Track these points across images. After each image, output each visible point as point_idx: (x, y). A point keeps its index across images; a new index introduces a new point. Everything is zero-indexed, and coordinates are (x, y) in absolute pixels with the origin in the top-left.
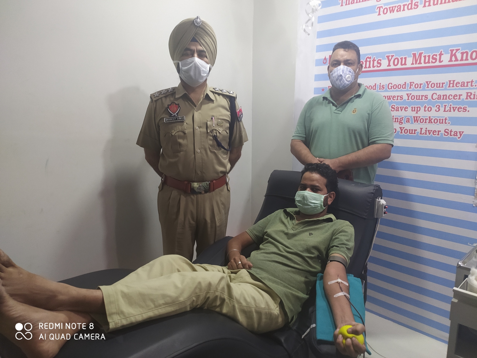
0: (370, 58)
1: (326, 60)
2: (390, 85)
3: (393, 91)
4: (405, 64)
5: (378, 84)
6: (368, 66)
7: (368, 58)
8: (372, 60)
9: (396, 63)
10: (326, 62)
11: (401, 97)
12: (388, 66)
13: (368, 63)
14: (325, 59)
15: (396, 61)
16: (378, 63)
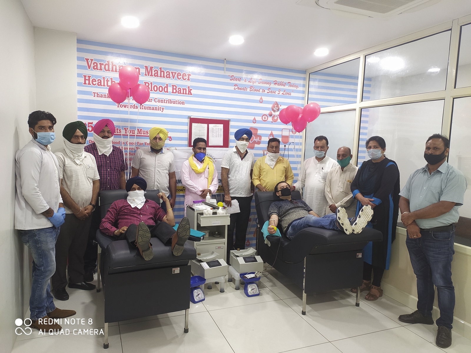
3: (129, 145)
4: (134, 133)
5: (121, 141)
12: (125, 133)
15: (129, 131)
16: (120, 131)
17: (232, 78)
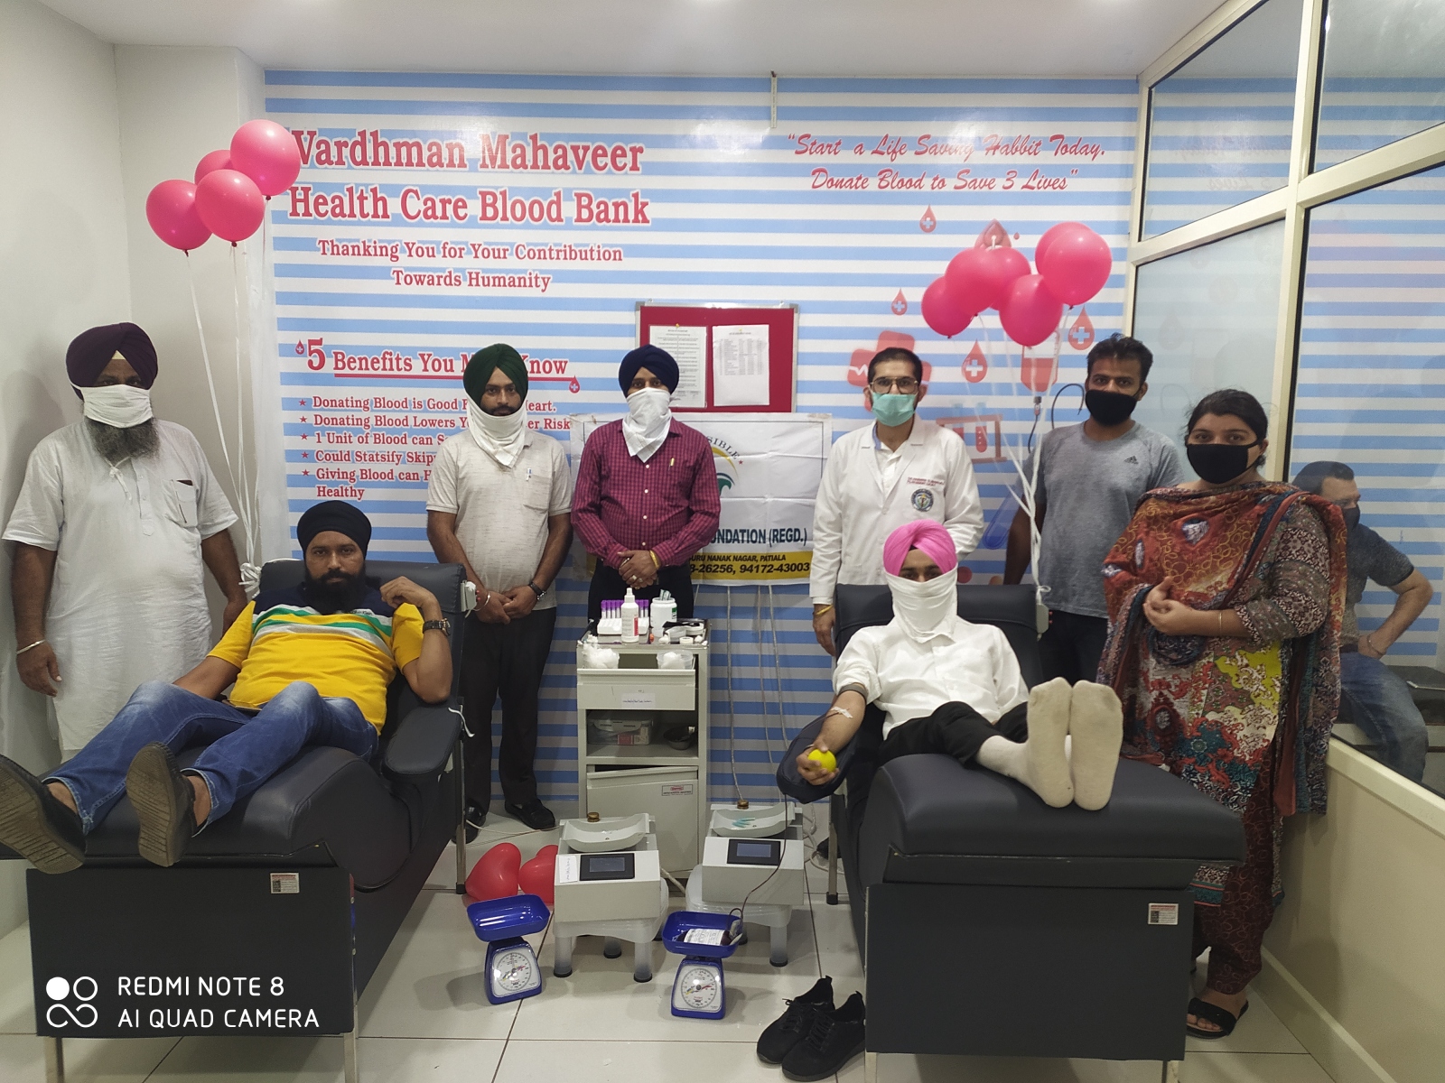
0: (391, 354)
1: (302, 347)
2: (431, 402)
3: (437, 412)
4: (452, 370)
5: (410, 398)
6: (388, 366)
7: (387, 353)
8: (394, 357)
9: (437, 368)
10: (302, 352)
11: (453, 423)
12: (423, 371)
13: (388, 362)
14: (300, 344)
15: (436, 363)
16: (406, 364)
17: (804, 144)
